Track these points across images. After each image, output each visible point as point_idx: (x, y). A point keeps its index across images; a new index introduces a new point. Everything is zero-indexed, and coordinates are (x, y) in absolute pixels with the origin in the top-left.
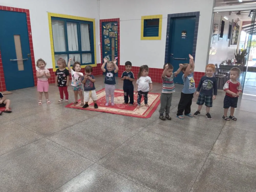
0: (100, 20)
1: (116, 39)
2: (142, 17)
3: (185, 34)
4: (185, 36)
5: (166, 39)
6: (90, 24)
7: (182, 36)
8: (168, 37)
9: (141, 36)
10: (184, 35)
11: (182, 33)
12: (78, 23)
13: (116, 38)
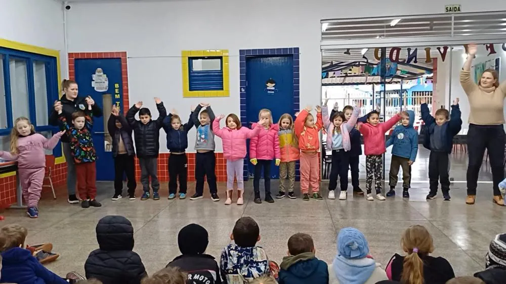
0: (70, 55)
1: (118, 96)
2: (183, 52)
3: (274, 85)
4: (273, 88)
5: (241, 94)
6: (50, 62)
7: (268, 88)
8: (243, 90)
9: (184, 90)
10: (270, 86)
11: (267, 83)
12: (28, 58)
13: (117, 94)
